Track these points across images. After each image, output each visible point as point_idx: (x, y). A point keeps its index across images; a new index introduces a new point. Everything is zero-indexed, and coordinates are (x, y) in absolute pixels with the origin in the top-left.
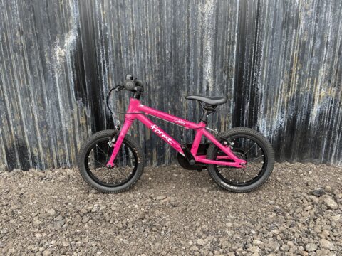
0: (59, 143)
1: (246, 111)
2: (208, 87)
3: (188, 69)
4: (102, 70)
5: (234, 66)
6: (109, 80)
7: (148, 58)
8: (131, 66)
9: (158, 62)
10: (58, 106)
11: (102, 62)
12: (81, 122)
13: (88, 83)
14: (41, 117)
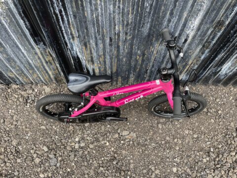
0: (31, 72)
1: (217, 59)
2: (186, 40)
3: (169, 21)
4: (61, 21)
5: (227, 23)
6: (70, 27)
7: (119, 7)
8: (97, 17)
9: (132, 13)
10: (17, 47)
11: (57, 12)
12: (47, 60)
13: (46, 32)
14: (5, 55)
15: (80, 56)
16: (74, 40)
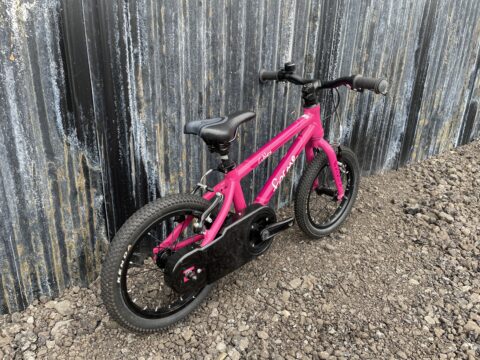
5: (314, 55)
11: (125, 40)
12: (77, 184)
15: (145, 160)
16: (139, 112)
